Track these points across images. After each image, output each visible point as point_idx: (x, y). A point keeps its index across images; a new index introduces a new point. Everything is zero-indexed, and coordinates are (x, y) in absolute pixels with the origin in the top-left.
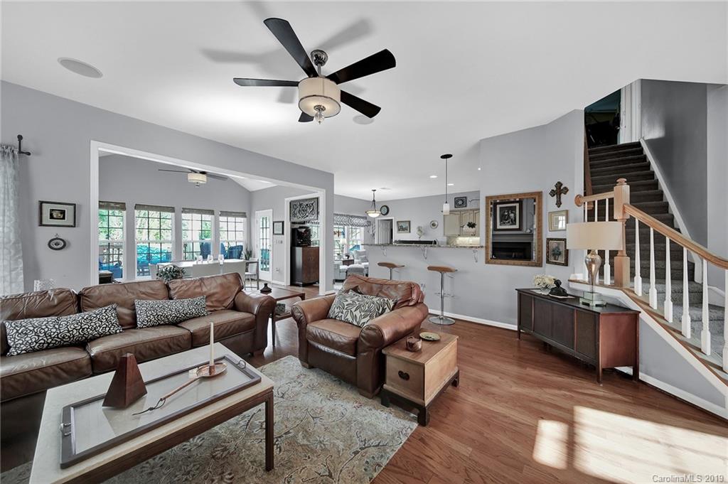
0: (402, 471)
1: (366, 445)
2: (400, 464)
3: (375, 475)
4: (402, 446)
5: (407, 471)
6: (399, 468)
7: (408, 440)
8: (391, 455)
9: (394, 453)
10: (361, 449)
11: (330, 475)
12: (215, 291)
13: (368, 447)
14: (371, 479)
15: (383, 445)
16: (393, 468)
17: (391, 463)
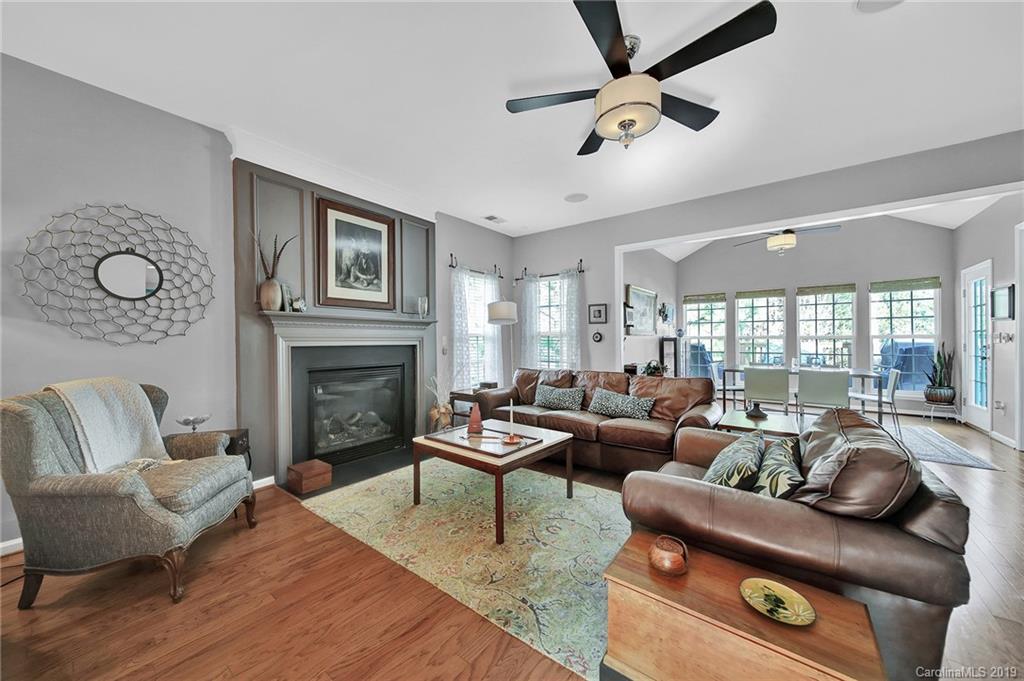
0: (501, 652)
1: (537, 611)
2: (512, 651)
3: (493, 620)
4: (545, 657)
5: (502, 658)
6: (506, 648)
7: (561, 668)
8: (525, 640)
9: (529, 643)
10: (531, 607)
11: (492, 582)
12: (669, 395)
13: (535, 613)
14: (487, 616)
15: (540, 630)
16: (505, 643)
17: (513, 641)
